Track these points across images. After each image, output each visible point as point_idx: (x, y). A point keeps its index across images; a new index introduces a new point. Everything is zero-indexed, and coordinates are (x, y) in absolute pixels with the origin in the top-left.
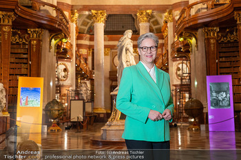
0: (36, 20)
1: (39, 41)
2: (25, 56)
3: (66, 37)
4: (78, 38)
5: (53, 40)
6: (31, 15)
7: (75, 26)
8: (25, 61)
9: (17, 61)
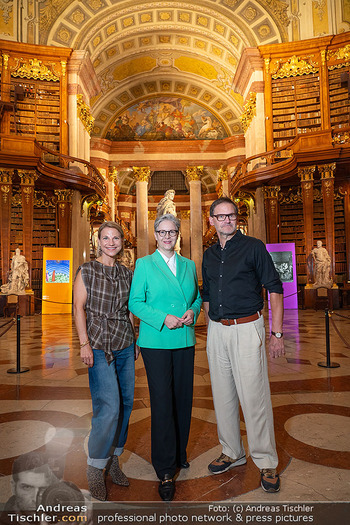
0: (64, 179)
1: (68, 204)
2: (52, 222)
3: (100, 199)
4: (119, 199)
5: (86, 202)
6: (57, 173)
7: (114, 185)
8: (52, 228)
9: (43, 228)
